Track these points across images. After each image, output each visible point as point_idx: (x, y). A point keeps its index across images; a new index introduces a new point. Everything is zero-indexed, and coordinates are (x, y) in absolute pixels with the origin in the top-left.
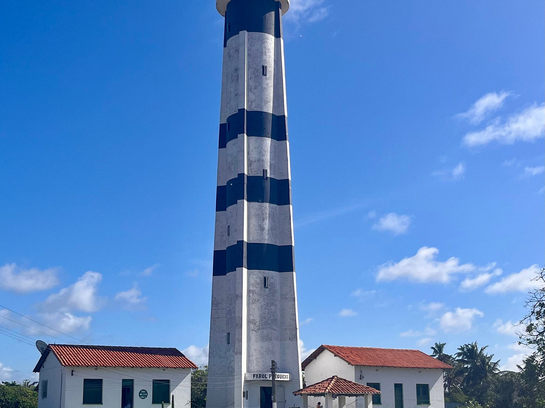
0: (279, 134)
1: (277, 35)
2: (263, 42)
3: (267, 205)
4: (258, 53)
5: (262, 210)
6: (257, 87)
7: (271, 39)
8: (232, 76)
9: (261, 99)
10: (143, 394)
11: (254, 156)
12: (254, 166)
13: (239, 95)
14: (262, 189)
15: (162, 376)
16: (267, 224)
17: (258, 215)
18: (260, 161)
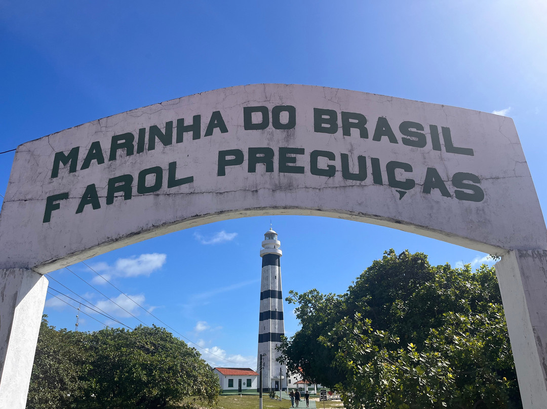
0: (280, 297)
1: (279, 266)
2: (275, 268)
3: (277, 320)
4: (274, 272)
5: (275, 322)
6: (274, 283)
7: (277, 267)
8: (265, 278)
9: (275, 287)
10: (244, 384)
11: (273, 304)
12: (273, 307)
13: (268, 285)
14: (275, 315)
15: (249, 378)
16: (277, 327)
17: (274, 324)
18: (275, 306)
